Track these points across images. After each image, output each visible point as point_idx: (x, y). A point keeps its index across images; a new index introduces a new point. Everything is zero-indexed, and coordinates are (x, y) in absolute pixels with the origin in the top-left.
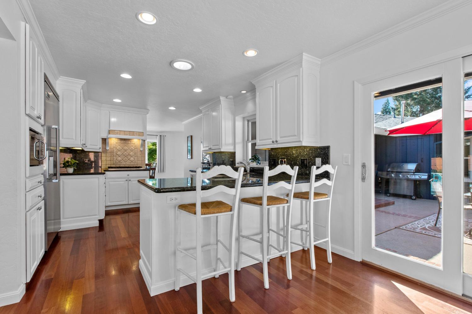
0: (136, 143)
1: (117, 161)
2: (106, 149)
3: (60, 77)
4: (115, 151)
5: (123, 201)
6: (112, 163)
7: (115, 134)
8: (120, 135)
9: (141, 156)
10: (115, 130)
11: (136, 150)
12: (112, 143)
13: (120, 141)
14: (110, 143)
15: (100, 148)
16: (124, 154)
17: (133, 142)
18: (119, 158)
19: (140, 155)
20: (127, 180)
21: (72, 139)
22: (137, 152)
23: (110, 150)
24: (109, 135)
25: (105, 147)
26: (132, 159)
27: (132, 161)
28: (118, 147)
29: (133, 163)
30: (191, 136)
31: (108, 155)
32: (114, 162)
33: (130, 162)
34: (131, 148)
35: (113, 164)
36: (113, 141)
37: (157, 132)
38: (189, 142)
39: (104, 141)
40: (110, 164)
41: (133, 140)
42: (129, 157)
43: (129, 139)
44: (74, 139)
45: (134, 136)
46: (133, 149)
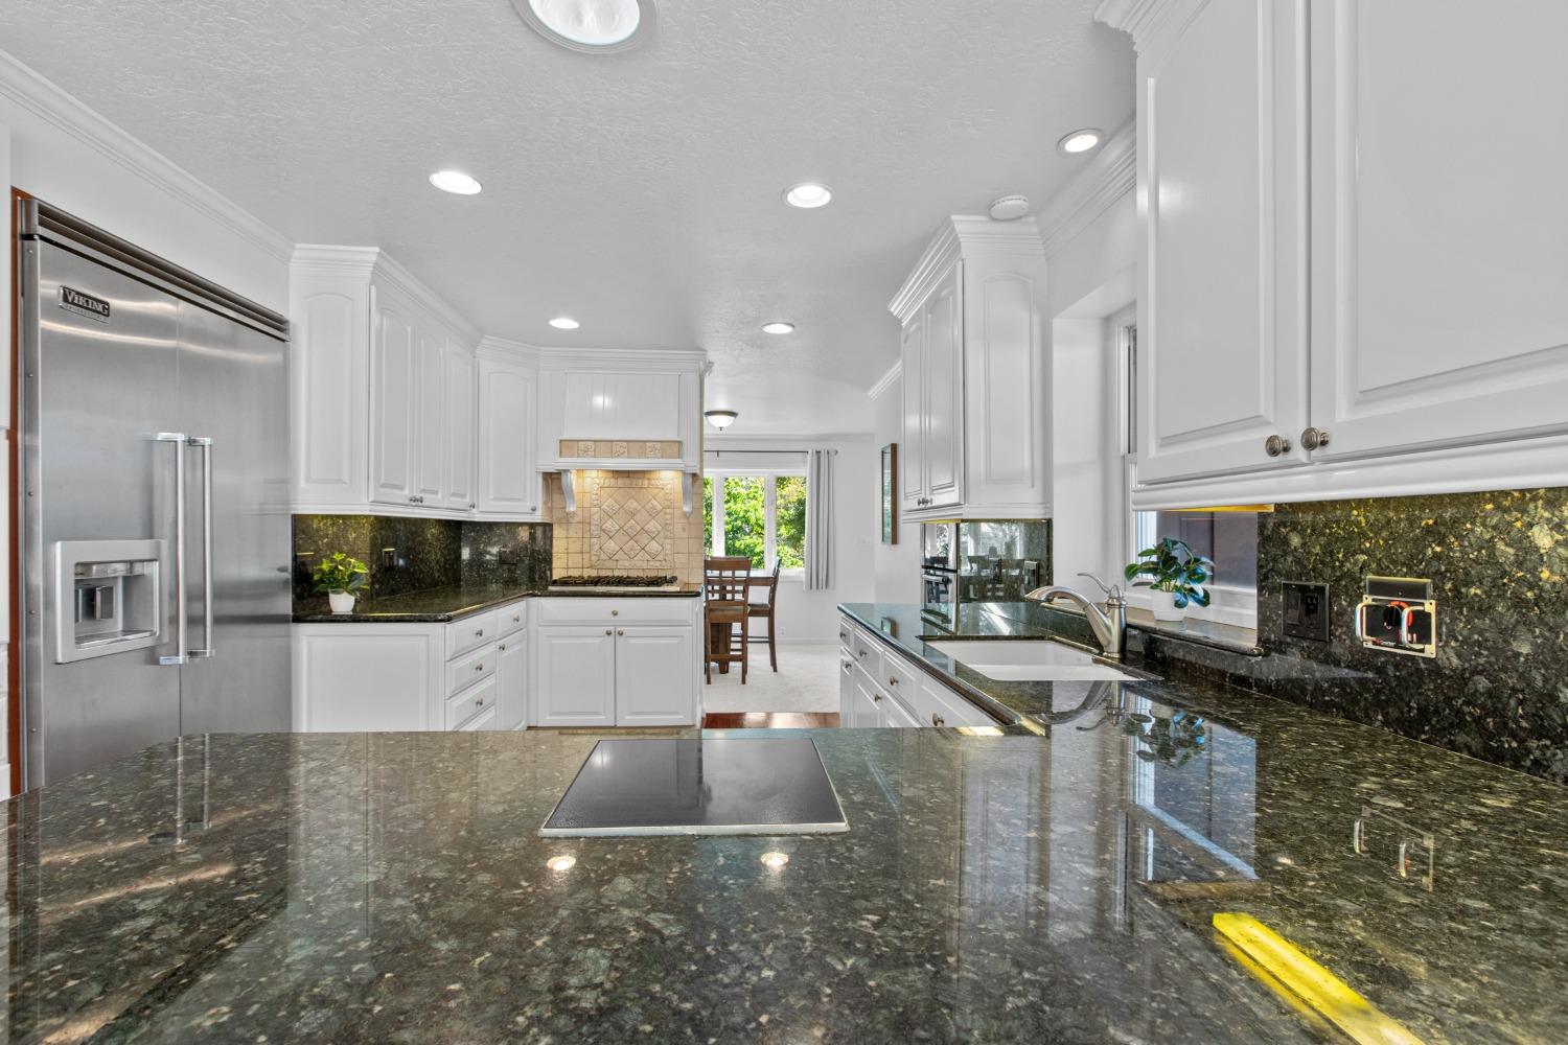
0: (667, 487)
1: (603, 557)
2: (568, 510)
3: (294, 248)
4: (597, 517)
5: (597, 713)
6: (587, 563)
7: (579, 456)
8: (595, 456)
9: (685, 535)
10: (578, 441)
11: (668, 511)
12: (584, 489)
13: (612, 481)
14: (576, 489)
15: (534, 510)
16: (625, 528)
17: (659, 483)
18: (611, 545)
19: (684, 530)
20: (609, 634)
21: (340, 481)
22: (671, 519)
23: (580, 513)
24: (566, 459)
25: (559, 505)
26: (654, 546)
27: (654, 556)
28: (608, 503)
29: (658, 564)
30: (894, 447)
31: (571, 533)
32: (593, 558)
33: (648, 558)
35: (591, 567)
36: (587, 483)
37: (809, 439)
38: (886, 471)
39: (553, 480)
40: (580, 566)
41: (656, 475)
42: (644, 540)
43: (644, 472)
44: (345, 483)
45: (646, 457)
46: (659, 507)
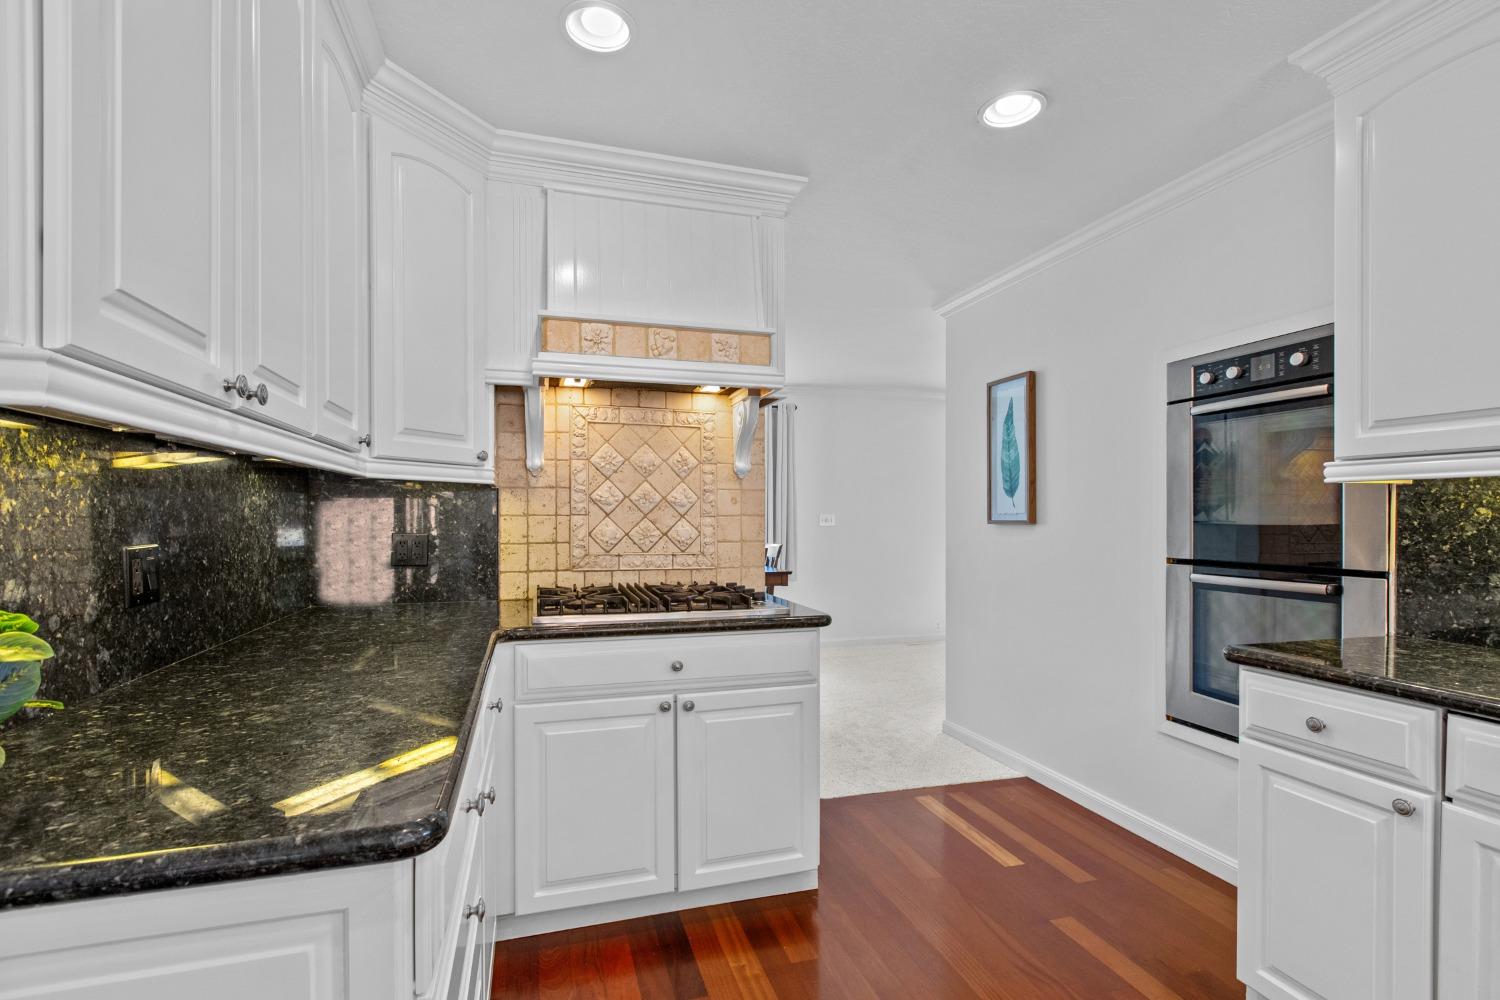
0: (709, 426)
1: (594, 549)
2: (529, 464)
4: (581, 477)
5: (643, 871)
6: (563, 561)
7: (581, 351)
8: (614, 354)
9: (736, 509)
10: (580, 322)
11: (707, 468)
12: (563, 426)
13: (610, 413)
14: (548, 425)
15: (482, 458)
16: (633, 497)
17: (692, 413)
18: (608, 529)
19: (734, 501)
20: (664, 709)
22: (713, 482)
23: (551, 471)
24: (542, 356)
25: (518, 453)
26: (684, 530)
27: (683, 547)
28: (602, 453)
29: (691, 560)
30: (1030, 377)
31: (534, 507)
32: (577, 552)
33: (673, 549)
34: (677, 457)
35: (572, 568)
39: (512, 403)
40: (554, 569)
42: (666, 518)
45: (710, 361)
46: (692, 461)
